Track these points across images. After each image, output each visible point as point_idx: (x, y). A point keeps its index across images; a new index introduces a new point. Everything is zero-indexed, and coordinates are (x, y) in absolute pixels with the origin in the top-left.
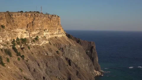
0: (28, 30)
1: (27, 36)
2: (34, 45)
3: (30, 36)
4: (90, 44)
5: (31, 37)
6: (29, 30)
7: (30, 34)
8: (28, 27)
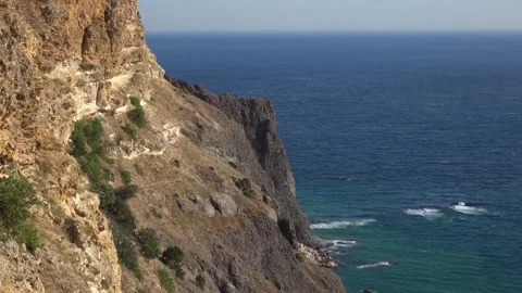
0: (91, 67)
1: (89, 101)
2: (134, 155)
3: (104, 104)
4: (252, 109)
5: (108, 108)
6: (96, 62)
7: (104, 92)
8: (92, 49)
